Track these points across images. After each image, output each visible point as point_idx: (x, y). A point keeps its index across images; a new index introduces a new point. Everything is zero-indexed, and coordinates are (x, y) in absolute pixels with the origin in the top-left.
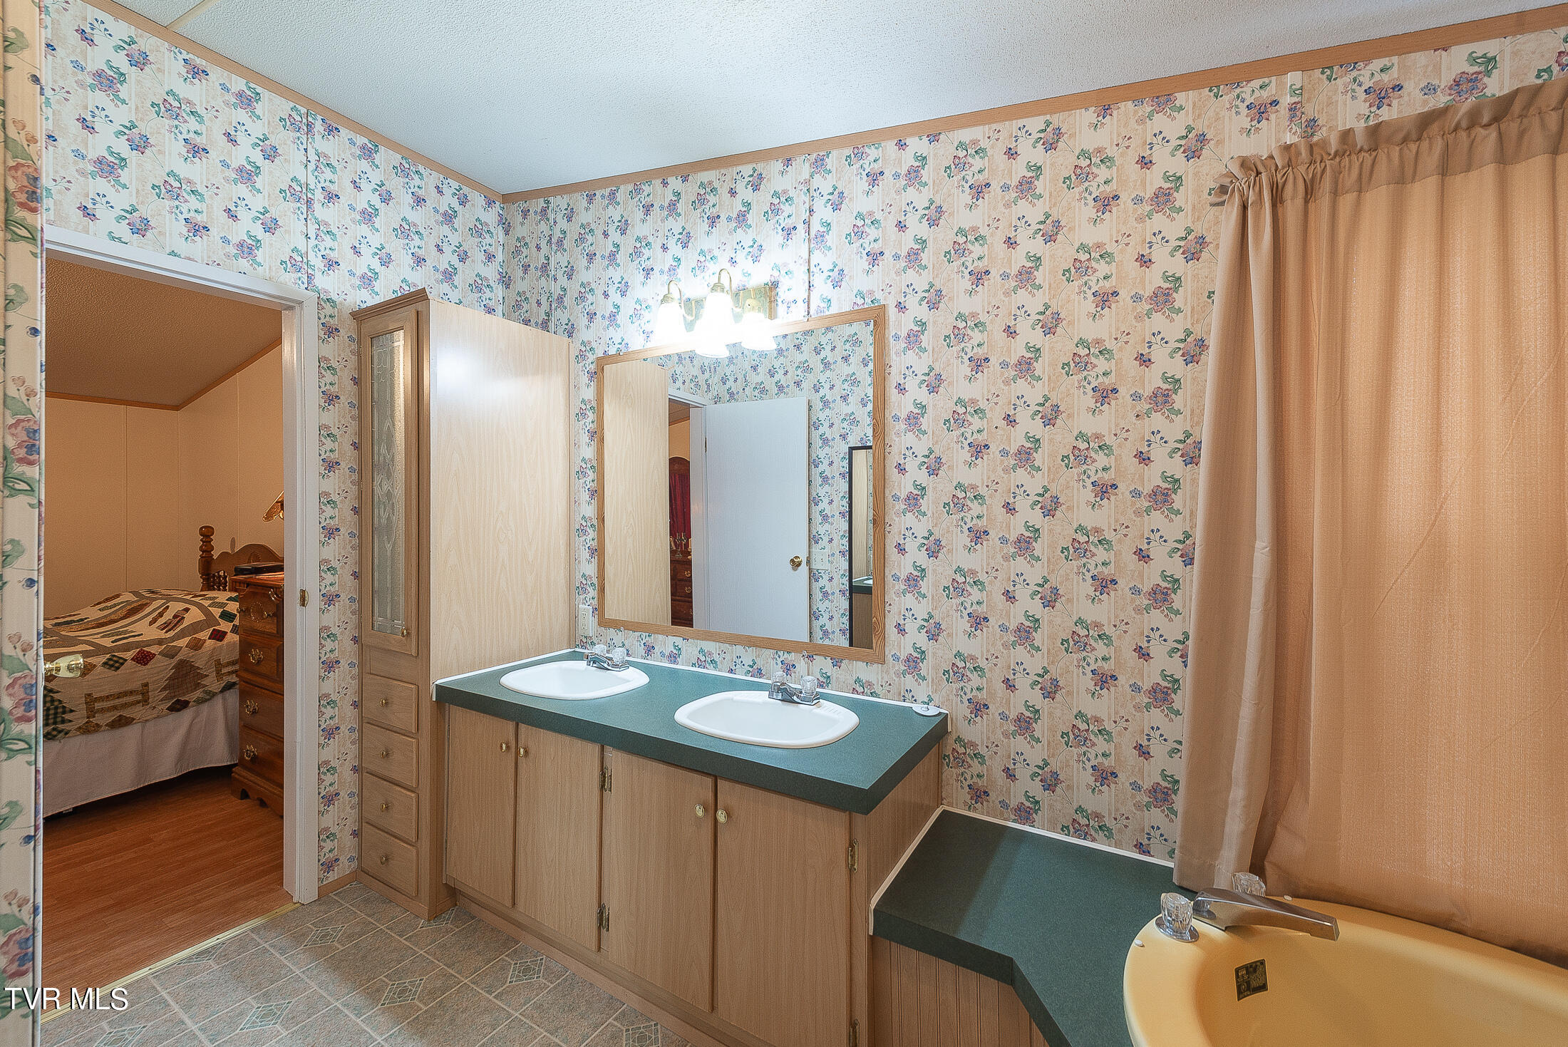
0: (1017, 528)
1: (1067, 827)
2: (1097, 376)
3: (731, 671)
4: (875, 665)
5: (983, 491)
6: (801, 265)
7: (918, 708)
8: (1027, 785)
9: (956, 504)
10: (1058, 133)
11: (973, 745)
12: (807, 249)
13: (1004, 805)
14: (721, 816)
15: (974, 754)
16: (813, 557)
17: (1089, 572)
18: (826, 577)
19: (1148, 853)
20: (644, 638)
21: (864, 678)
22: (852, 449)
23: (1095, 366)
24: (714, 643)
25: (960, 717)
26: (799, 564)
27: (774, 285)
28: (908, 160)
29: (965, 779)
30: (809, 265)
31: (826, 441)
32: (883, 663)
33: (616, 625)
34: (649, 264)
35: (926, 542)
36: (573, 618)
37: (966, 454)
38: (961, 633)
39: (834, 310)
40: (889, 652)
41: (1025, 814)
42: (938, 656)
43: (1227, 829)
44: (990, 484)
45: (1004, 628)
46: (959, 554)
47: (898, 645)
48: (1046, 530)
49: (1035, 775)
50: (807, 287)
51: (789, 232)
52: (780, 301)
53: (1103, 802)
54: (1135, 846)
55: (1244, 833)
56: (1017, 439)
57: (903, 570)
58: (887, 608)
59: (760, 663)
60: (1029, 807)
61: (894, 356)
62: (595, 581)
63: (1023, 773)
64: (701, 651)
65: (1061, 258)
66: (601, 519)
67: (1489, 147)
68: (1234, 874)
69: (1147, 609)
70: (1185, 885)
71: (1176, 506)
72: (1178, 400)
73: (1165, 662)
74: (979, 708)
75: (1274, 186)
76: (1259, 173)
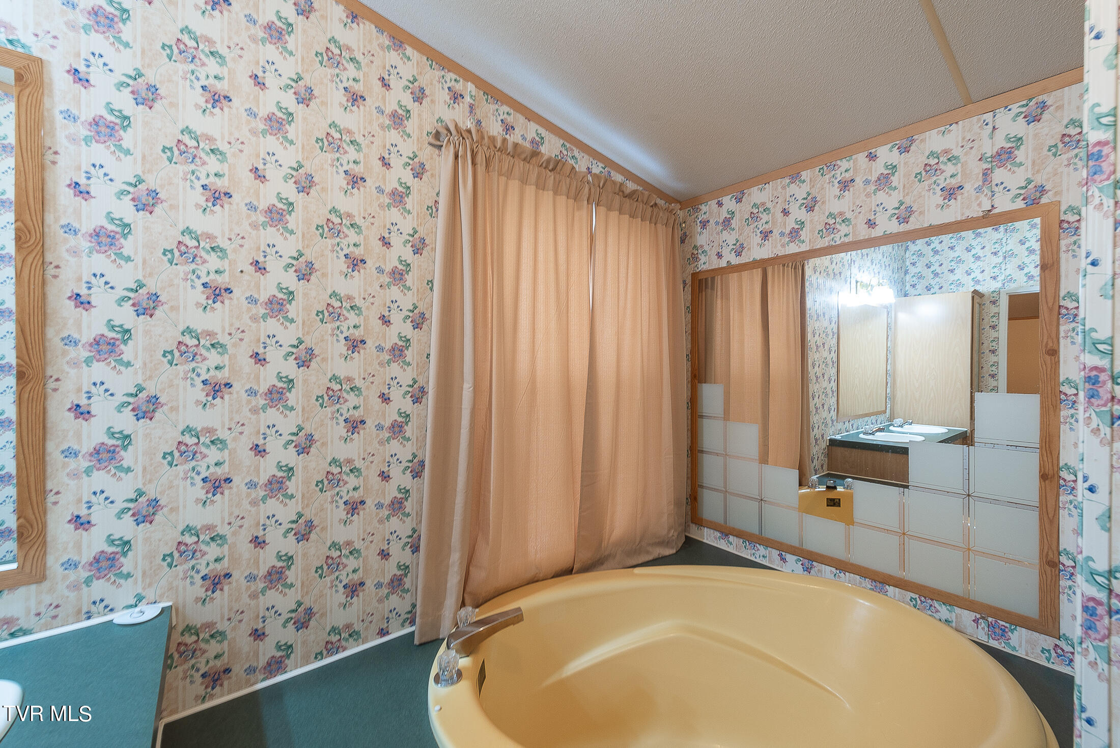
0: (268, 378)
1: (320, 653)
2: (349, 245)
4: (22, 588)
5: (224, 338)
7: (122, 617)
9: (183, 353)
10: (310, 5)
11: (210, 625)
13: (251, 668)
15: (210, 636)
17: (342, 416)
23: (346, 236)
25: (189, 602)
29: (197, 670)
35: (131, 399)
37: (198, 296)
38: (191, 503)
41: (275, 665)
42: (155, 540)
44: (233, 332)
45: (251, 485)
46: (189, 411)
48: (300, 380)
49: (288, 620)
53: (353, 612)
54: (378, 634)
55: (460, 580)
56: (268, 288)
57: (85, 440)
58: (51, 499)
60: (280, 657)
63: (273, 626)
67: (550, 182)
68: (455, 614)
69: (388, 440)
70: (424, 640)
71: (408, 359)
72: (410, 279)
73: (400, 478)
74: (215, 582)
75: (472, 151)
76: (463, 138)
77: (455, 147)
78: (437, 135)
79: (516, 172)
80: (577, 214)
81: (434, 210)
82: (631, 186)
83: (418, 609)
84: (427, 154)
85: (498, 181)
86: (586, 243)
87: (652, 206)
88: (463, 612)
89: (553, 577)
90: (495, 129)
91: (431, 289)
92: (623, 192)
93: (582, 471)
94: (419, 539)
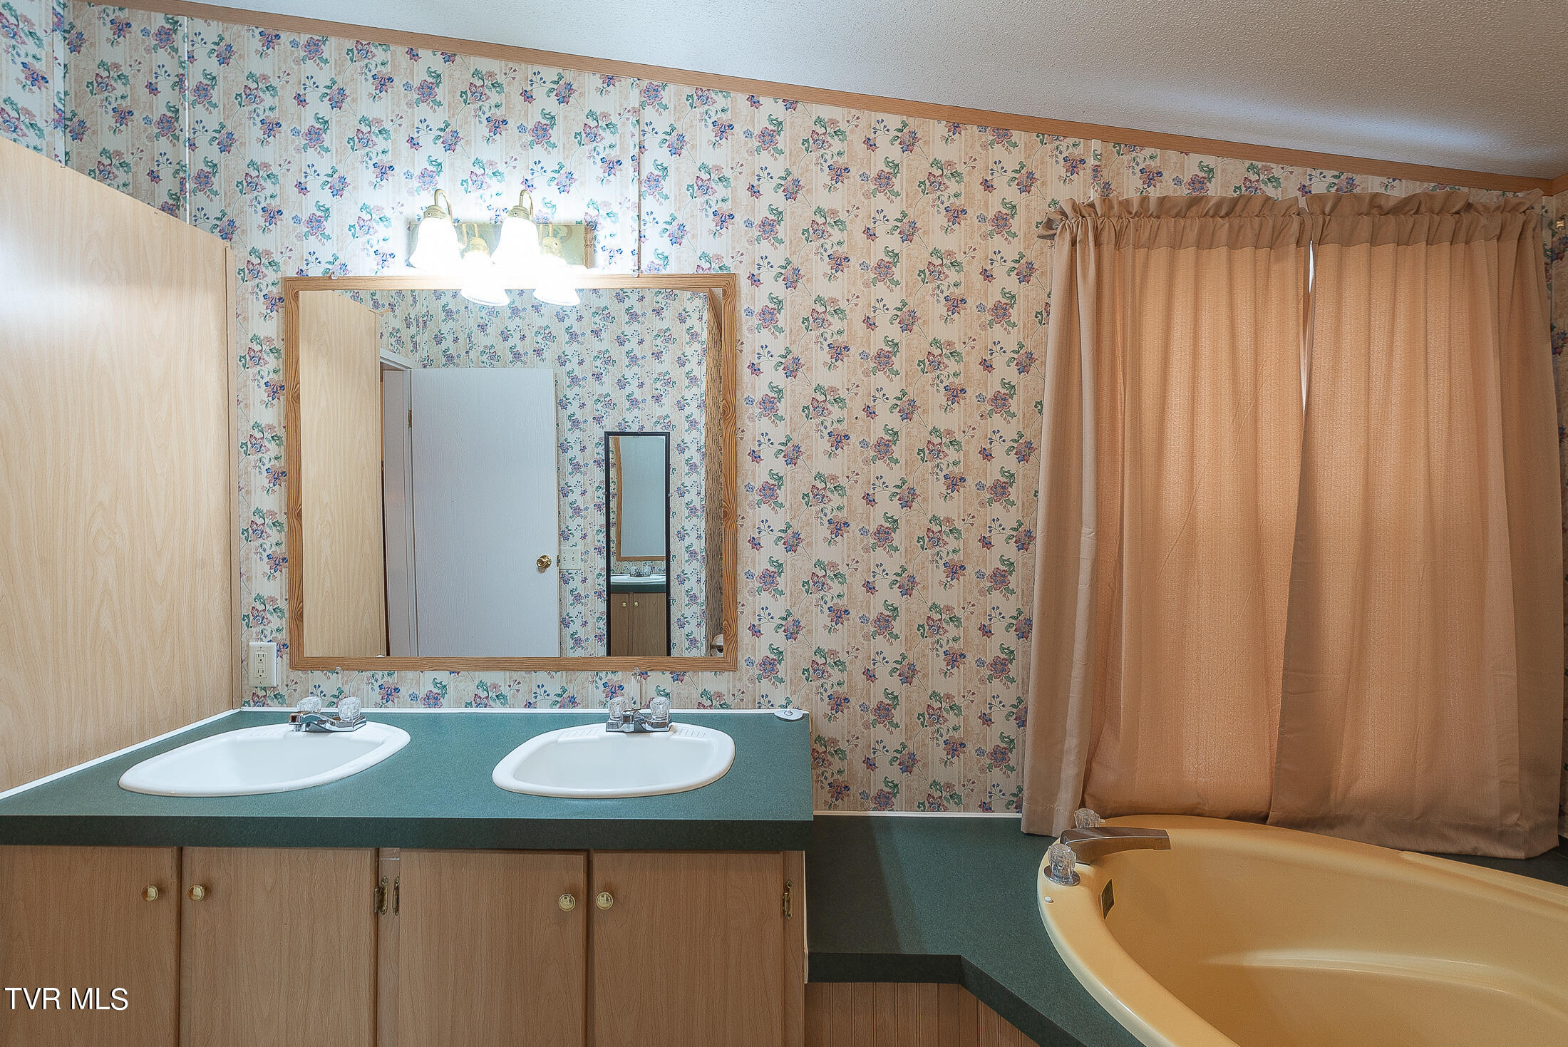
0: (877, 519)
1: (923, 804)
2: (949, 376)
3: (529, 705)
4: (726, 673)
5: (843, 482)
6: (628, 208)
7: (780, 713)
8: (887, 770)
9: (816, 496)
10: (914, 137)
11: (835, 741)
12: (638, 192)
13: (865, 795)
14: (602, 901)
15: (835, 751)
16: (563, 555)
17: (941, 559)
18: (578, 578)
19: (989, 810)
20: (379, 679)
21: (712, 689)
22: (608, 434)
23: (947, 366)
24: (502, 673)
25: (820, 714)
26: (548, 566)
27: (591, 227)
28: (761, 123)
29: (826, 778)
30: (639, 211)
31: (575, 424)
32: (735, 669)
33: (326, 664)
34: (386, 160)
35: (783, 535)
36: (238, 662)
37: (825, 444)
38: (821, 629)
39: (672, 269)
40: (742, 656)
41: (884, 800)
42: (798, 654)
43: (1063, 776)
44: (850, 475)
45: (864, 619)
46: (820, 547)
47: (752, 649)
48: (904, 520)
49: (894, 759)
50: (637, 237)
51: (611, 166)
52: (598, 247)
53: (953, 773)
54: (980, 806)
55: (1077, 775)
56: (877, 431)
57: (757, 566)
58: (740, 609)
59: (572, 690)
60: (888, 793)
61: (747, 332)
62: (283, 604)
63: (882, 760)
64: (481, 685)
65: (917, 258)
66: (295, 512)
67: (1223, 234)
68: (1072, 812)
69: (989, 591)
70: (1032, 831)
71: (1012, 498)
72: (1014, 404)
73: (1003, 637)
74: (839, 703)
75: (1096, 229)
76: (1083, 217)
77: (1072, 232)
78: (1049, 224)
79: (1164, 235)
80: (1275, 268)
81: (1045, 314)
82: (1400, 190)
83: (1026, 792)
84: (1036, 250)
85: (1134, 257)
86: (1293, 309)
87: (1457, 213)
88: (1082, 813)
89: (1228, 818)
90: (1130, 187)
91: (1040, 412)
92: (1380, 207)
93: (1285, 669)
94: (1026, 712)
